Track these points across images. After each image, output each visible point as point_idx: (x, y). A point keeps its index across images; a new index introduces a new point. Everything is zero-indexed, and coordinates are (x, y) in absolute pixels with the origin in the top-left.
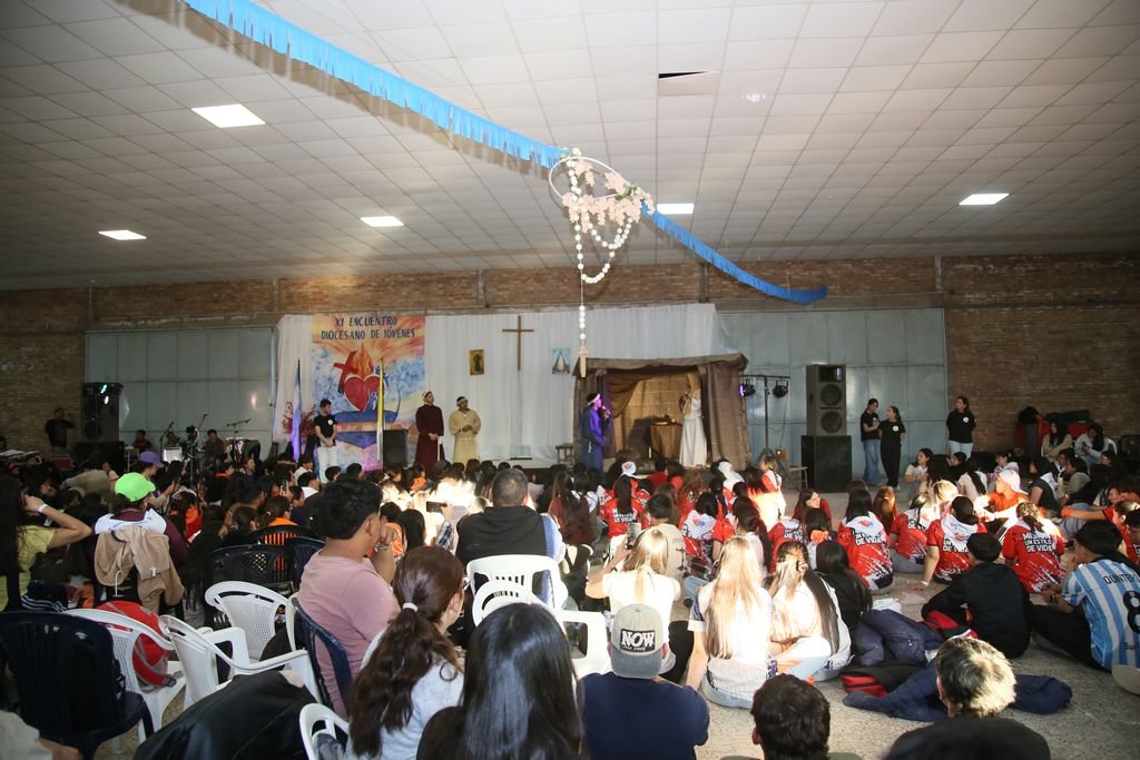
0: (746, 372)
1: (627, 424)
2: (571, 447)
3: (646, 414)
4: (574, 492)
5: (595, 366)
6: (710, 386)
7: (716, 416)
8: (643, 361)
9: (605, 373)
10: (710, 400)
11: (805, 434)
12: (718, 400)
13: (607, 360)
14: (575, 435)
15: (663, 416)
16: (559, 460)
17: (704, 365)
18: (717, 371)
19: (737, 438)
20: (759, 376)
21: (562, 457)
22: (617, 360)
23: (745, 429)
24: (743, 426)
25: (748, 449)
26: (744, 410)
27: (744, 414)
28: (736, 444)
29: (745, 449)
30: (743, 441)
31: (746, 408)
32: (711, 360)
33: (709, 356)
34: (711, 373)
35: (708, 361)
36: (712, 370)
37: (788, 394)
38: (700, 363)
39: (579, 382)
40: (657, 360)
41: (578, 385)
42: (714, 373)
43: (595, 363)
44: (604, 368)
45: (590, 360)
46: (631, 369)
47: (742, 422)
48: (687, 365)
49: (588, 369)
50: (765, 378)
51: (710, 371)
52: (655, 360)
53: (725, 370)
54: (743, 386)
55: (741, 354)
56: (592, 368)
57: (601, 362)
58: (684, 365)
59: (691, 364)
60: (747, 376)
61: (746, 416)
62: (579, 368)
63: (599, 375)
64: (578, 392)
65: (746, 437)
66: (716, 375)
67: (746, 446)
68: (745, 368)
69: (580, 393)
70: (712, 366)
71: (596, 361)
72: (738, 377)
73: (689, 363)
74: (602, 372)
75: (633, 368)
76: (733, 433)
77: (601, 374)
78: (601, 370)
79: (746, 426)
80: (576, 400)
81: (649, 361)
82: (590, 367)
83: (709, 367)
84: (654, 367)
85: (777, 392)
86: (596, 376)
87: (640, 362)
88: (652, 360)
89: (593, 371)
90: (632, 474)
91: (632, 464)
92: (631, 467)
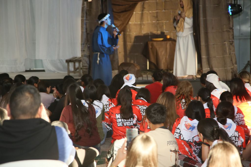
1: (128, 39)
2: (79, 61)
3: (145, 31)
4: (83, 101)
6: (201, 6)
7: (206, 33)
10: (201, 19)
12: (209, 18)
14: (83, 51)
15: (159, 32)
16: (69, 71)
19: (224, 51)
21: (72, 69)
23: (231, 44)
24: (230, 42)
25: (234, 61)
26: (231, 27)
27: (231, 30)
28: (224, 57)
29: (231, 61)
30: (230, 54)
31: (233, 26)
39: (86, 3)
41: (85, 6)
47: (229, 38)
54: (231, 5)
61: (233, 32)
64: (85, 12)
65: (233, 51)
67: (232, 59)
69: (87, 13)
76: (221, 47)
79: (233, 41)
80: (83, 19)
90: (132, 84)
91: (132, 76)
92: (131, 78)
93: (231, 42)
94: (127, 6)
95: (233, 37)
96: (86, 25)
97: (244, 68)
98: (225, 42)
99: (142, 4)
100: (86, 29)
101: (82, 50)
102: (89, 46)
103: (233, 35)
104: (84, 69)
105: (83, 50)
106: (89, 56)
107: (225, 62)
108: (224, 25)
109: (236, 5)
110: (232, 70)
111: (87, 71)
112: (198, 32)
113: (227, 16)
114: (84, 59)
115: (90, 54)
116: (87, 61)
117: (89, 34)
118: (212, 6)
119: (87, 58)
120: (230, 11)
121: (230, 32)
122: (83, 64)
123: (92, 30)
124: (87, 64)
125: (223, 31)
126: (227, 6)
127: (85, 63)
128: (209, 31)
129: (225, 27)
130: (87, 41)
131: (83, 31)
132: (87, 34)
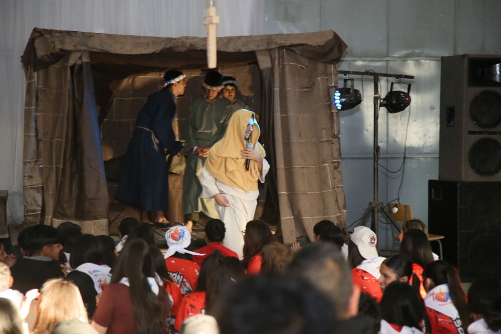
0: (343, 66)
5: (68, 46)
6: (277, 89)
7: (287, 145)
8: (155, 40)
9: (86, 59)
10: (278, 115)
11: (436, 177)
12: (292, 114)
13: (91, 35)
14: (28, 177)
17: (270, 51)
18: (289, 64)
19: (323, 182)
20: (367, 73)
22: (108, 36)
23: (336, 168)
24: (333, 163)
25: (341, 203)
26: (336, 133)
27: (335, 140)
28: (322, 193)
29: (336, 203)
30: (333, 188)
31: (339, 131)
32: (281, 43)
33: (277, 35)
34: (279, 66)
35: (275, 44)
36: (281, 60)
37: (409, 106)
38: (261, 48)
39: (35, 74)
40: (184, 39)
41: (34, 81)
42: (284, 66)
43: (66, 40)
44: (85, 51)
45: (57, 34)
46: (134, 54)
47: (332, 155)
48: (237, 50)
49: (54, 52)
50: (375, 77)
51: (277, 62)
52: (180, 38)
53: (306, 62)
54: (340, 91)
55: (334, 33)
56: (61, 50)
57: (77, 38)
58: (233, 51)
59: (244, 50)
60: (345, 73)
61: (338, 145)
62: (34, 49)
63: (75, 64)
64: (34, 94)
65: (339, 182)
66: (287, 69)
67: (337, 197)
68: (342, 59)
69: (37, 97)
70: (281, 54)
71: (68, 37)
72: (327, 75)
73: (242, 48)
74: (80, 58)
75: (138, 53)
76: (316, 173)
77: (79, 62)
78: (79, 54)
79: (339, 161)
80: (30, 109)
81: (170, 40)
82: (58, 46)
83: (277, 55)
84: (179, 52)
85: (392, 102)
86: (69, 65)
87: (153, 42)
88: (175, 39)
89: (63, 55)
90: (185, 248)
91: (185, 230)
92: (183, 236)
93: (336, 164)
95: (340, 154)
96: (36, 121)
97: (362, 218)
98: (324, 163)
99: (130, 81)
100: (37, 130)
101: (27, 174)
102: (41, 166)
103: (339, 149)
104: (30, 216)
105: (30, 174)
106: (42, 188)
107: (324, 203)
108: (322, 129)
109: (349, 89)
110: (338, 220)
111: (36, 220)
112: (271, 142)
113: (329, 111)
114: (30, 194)
115: (43, 184)
116: (36, 198)
117: (42, 141)
118: (298, 90)
119: (38, 192)
120: (339, 102)
121: (333, 143)
122: (26, 207)
123: (47, 133)
124: (38, 206)
125: (321, 141)
126: (328, 92)
127: (32, 204)
128: (294, 141)
129: (324, 134)
130: (38, 155)
131: (30, 134)
132: (38, 141)
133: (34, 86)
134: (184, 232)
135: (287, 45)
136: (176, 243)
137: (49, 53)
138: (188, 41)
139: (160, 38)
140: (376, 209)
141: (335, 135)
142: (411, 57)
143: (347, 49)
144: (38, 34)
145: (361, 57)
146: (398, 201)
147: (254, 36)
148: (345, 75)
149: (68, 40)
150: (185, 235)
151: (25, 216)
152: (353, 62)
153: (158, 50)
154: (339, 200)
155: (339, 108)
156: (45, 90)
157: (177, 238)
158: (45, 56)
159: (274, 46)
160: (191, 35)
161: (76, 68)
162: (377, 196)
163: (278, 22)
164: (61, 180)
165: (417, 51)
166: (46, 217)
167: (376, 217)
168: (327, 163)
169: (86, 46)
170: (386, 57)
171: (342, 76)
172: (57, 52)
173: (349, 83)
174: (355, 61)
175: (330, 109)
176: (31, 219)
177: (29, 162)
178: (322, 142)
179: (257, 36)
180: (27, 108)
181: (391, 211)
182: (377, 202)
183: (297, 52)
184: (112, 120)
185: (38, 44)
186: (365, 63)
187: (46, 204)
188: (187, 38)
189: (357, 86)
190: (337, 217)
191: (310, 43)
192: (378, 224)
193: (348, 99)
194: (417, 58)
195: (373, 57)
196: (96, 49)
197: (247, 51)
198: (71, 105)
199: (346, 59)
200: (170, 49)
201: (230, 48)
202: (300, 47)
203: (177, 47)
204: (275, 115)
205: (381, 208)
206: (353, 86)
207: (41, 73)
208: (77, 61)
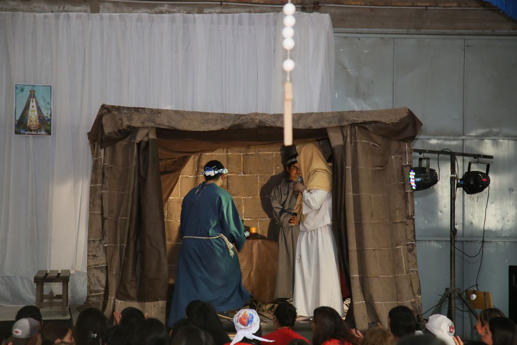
0: (418, 145)
5: (136, 123)
6: (349, 168)
7: (358, 225)
8: (223, 117)
9: (152, 136)
10: (350, 194)
12: (365, 194)
13: (159, 112)
14: (92, 256)
17: (342, 128)
18: (362, 141)
19: (396, 266)
20: (443, 152)
22: (176, 112)
23: (410, 251)
24: (407, 245)
25: (415, 288)
26: (410, 214)
27: (409, 222)
28: (395, 277)
29: (411, 287)
30: (408, 272)
31: (413, 211)
32: (353, 120)
33: (349, 112)
34: (351, 144)
35: (347, 121)
36: (353, 137)
37: (488, 188)
38: (333, 125)
39: (102, 151)
40: (253, 116)
41: (101, 158)
42: (356, 144)
43: (134, 116)
44: (152, 127)
45: (125, 111)
46: (202, 130)
47: (406, 237)
48: (307, 127)
49: (121, 128)
50: (452, 156)
51: (349, 140)
52: (249, 115)
53: (379, 140)
54: (415, 170)
55: (409, 110)
56: (129, 126)
57: (146, 115)
58: (304, 128)
59: (314, 127)
60: (420, 152)
61: (413, 226)
62: (102, 125)
63: (141, 141)
64: (99, 171)
65: (413, 266)
66: (359, 147)
67: (411, 282)
68: (416, 138)
69: (103, 174)
70: (353, 131)
71: (135, 113)
72: (401, 153)
73: (312, 125)
74: (147, 135)
75: (206, 130)
76: (389, 256)
77: (146, 139)
78: (146, 131)
79: (413, 244)
80: (96, 186)
81: (238, 116)
82: (126, 123)
83: (349, 133)
84: (247, 129)
85: (470, 183)
86: (136, 142)
87: (221, 118)
88: (244, 115)
89: (131, 131)
90: (253, 334)
92: (251, 321)
93: (410, 247)
94: (169, 161)
95: (414, 236)
96: (102, 199)
97: (438, 304)
98: (398, 245)
99: (197, 158)
100: (102, 208)
101: (91, 254)
102: (105, 245)
103: (414, 231)
104: (93, 296)
105: (94, 253)
106: (107, 267)
107: (397, 288)
108: (396, 210)
109: (425, 169)
110: (413, 306)
111: (100, 301)
112: (342, 222)
113: (403, 191)
114: (94, 274)
115: (107, 263)
116: (100, 279)
117: (107, 219)
118: (370, 168)
119: (102, 272)
120: (414, 181)
121: (408, 225)
122: (90, 287)
123: (112, 211)
124: (101, 286)
125: (395, 221)
126: (402, 171)
127: (96, 285)
128: (365, 222)
129: (398, 215)
130: (103, 234)
131: (95, 212)
132: (103, 220)
133: (101, 163)
134: (252, 317)
135: (359, 122)
136: (245, 329)
137: (116, 131)
138: (257, 117)
139: (228, 114)
140: (453, 296)
141: (409, 216)
142: (488, 136)
143: (423, 127)
144: (105, 111)
145: (436, 135)
146: (477, 287)
147: (325, 113)
148: (420, 154)
149: (136, 116)
150: (254, 320)
151: (88, 297)
152: (427, 141)
153: (226, 126)
154: (414, 285)
155: (414, 188)
156: (111, 167)
157: (246, 322)
158: (111, 133)
159: (345, 123)
160: (260, 111)
161: (143, 145)
162: (454, 281)
163: (349, 99)
164: (124, 260)
165: (495, 130)
166: (109, 298)
167: (453, 303)
168: (401, 245)
169: (154, 122)
170: (461, 136)
171: (417, 154)
172: (124, 129)
173: (424, 163)
174: (429, 139)
175: (405, 190)
176: (94, 299)
177: (94, 241)
178: (396, 223)
179: (328, 112)
180: (92, 185)
181: (469, 298)
182: (454, 288)
183: (370, 130)
184: (177, 198)
185: (105, 120)
186: (440, 142)
187: (109, 284)
188: (256, 114)
189: (433, 166)
190: (412, 303)
191: (383, 120)
192: (455, 312)
193: (423, 178)
194: (494, 138)
195: (449, 135)
196: (163, 125)
197: (318, 128)
198: (136, 182)
199: (421, 137)
200: (239, 125)
201: (300, 125)
202: (373, 124)
203: (246, 124)
204: (346, 194)
205: (459, 294)
206: (428, 165)
207: (108, 149)
208: (144, 138)
